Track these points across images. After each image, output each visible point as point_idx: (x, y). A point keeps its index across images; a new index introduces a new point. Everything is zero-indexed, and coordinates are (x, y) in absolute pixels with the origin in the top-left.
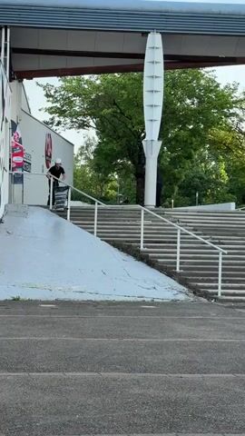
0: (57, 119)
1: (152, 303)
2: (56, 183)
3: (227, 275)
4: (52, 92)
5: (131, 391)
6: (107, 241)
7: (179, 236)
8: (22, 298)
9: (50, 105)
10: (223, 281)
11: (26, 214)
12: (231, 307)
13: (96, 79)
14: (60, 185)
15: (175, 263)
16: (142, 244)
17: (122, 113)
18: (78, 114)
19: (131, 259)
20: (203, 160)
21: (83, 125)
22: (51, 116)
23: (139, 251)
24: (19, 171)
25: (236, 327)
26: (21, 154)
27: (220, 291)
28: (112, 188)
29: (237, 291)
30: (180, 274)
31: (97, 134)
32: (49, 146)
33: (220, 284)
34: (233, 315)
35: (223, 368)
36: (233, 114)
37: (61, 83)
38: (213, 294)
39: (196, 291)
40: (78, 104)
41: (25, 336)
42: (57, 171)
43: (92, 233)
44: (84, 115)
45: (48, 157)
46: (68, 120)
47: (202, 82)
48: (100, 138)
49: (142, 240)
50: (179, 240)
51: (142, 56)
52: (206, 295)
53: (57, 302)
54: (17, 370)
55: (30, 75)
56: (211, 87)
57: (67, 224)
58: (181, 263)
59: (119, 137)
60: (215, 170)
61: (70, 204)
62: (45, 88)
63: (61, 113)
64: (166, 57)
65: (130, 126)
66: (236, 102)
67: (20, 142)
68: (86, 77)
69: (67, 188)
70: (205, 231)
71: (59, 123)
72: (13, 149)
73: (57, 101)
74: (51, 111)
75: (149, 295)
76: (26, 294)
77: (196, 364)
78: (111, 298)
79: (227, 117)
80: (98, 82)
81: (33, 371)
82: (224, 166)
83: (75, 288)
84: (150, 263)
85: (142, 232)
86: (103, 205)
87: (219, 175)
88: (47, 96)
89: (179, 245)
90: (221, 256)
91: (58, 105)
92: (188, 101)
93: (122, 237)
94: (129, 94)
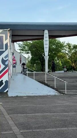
0: (22, 52)
1: (50, 96)
2: (24, 67)
3: (67, 88)
4: (20, 45)
5: (53, 118)
6: (37, 81)
7: (55, 79)
8: (18, 96)
9: (20, 48)
10: (67, 90)
11: (17, 75)
12: (69, 96)
13: (31, 42)
14: (25, 68)
15: (54, 86)
16: (46, 81)
17: (38, 50)
18: (27, 50)
19: (43, 85)
20: (56, 60)
21: (28, 53)
22: (20, 51)
23: (45, 83)
24: (15, 65)
25: (72, 101)
26: (15, 61)
27: (66, 92)
28: (34, 68)
29: (70, 92)
30: (56, 88)
31: (31, 55)
32: (21, 58)
33: (66, 90)
34: (70, 98)
35: (73, 111)
36: (64, 49)
37: (23, 43)
38: (64, 93)
39: (60, 92)
40: (27, 48)
41: (22, 105)
42: (24, 64)
43: (33, 79)
44: (28, 51)
45: (21, 61)
46: (24, 52)
47: (57, 41)
48: (32, 56)
49: (46, 80)
50: (55, 80)
51: (43, 36)
52: (63, 93)
53: (27, 96)
54: (23, 114)
55: (16, 41)
56: (59, 43)
57: (27, 77)
58: (56, 86)
59: (37, 56)
60: (59, 62)
61: (27, 72)
62: (18, 44)
63: (22, 50)
64: (49, 36)
65: (39, 53)
66: (65, 46)
67: (15, 58)
68: (28, 41)
69: (27, 68)
70: (61, 77)
71: (22, 53)
72: (13, 59)
73: (22, 47)
74: (20, 50)
75: (49, 94)
76: (19, 95)
77: (65, 111)
78: (40, 95)
79: (62, 49)
80: (32, 42)
81: (27, 114)
82: (60, 62)
83: (31, 93)
84: (48, 86)
85: (46, 78)
86: (36, 72)
87: (59, 64)
88: (19, 46)
89: (55, 81)
90: (66, 84)
91: (22, 48)
92: (53, 46)
93: (41, 80)
94: (39, 45)
